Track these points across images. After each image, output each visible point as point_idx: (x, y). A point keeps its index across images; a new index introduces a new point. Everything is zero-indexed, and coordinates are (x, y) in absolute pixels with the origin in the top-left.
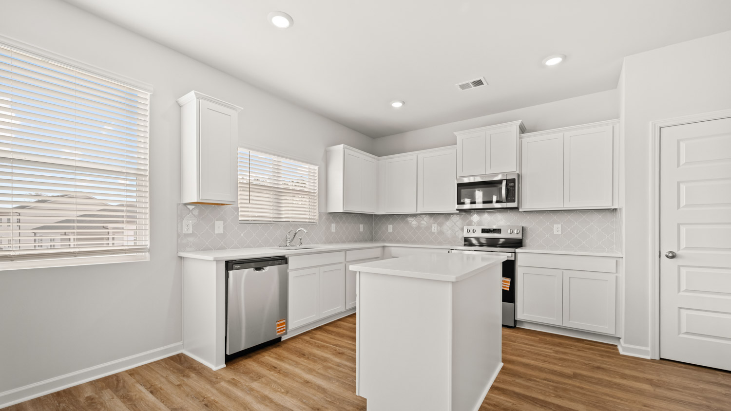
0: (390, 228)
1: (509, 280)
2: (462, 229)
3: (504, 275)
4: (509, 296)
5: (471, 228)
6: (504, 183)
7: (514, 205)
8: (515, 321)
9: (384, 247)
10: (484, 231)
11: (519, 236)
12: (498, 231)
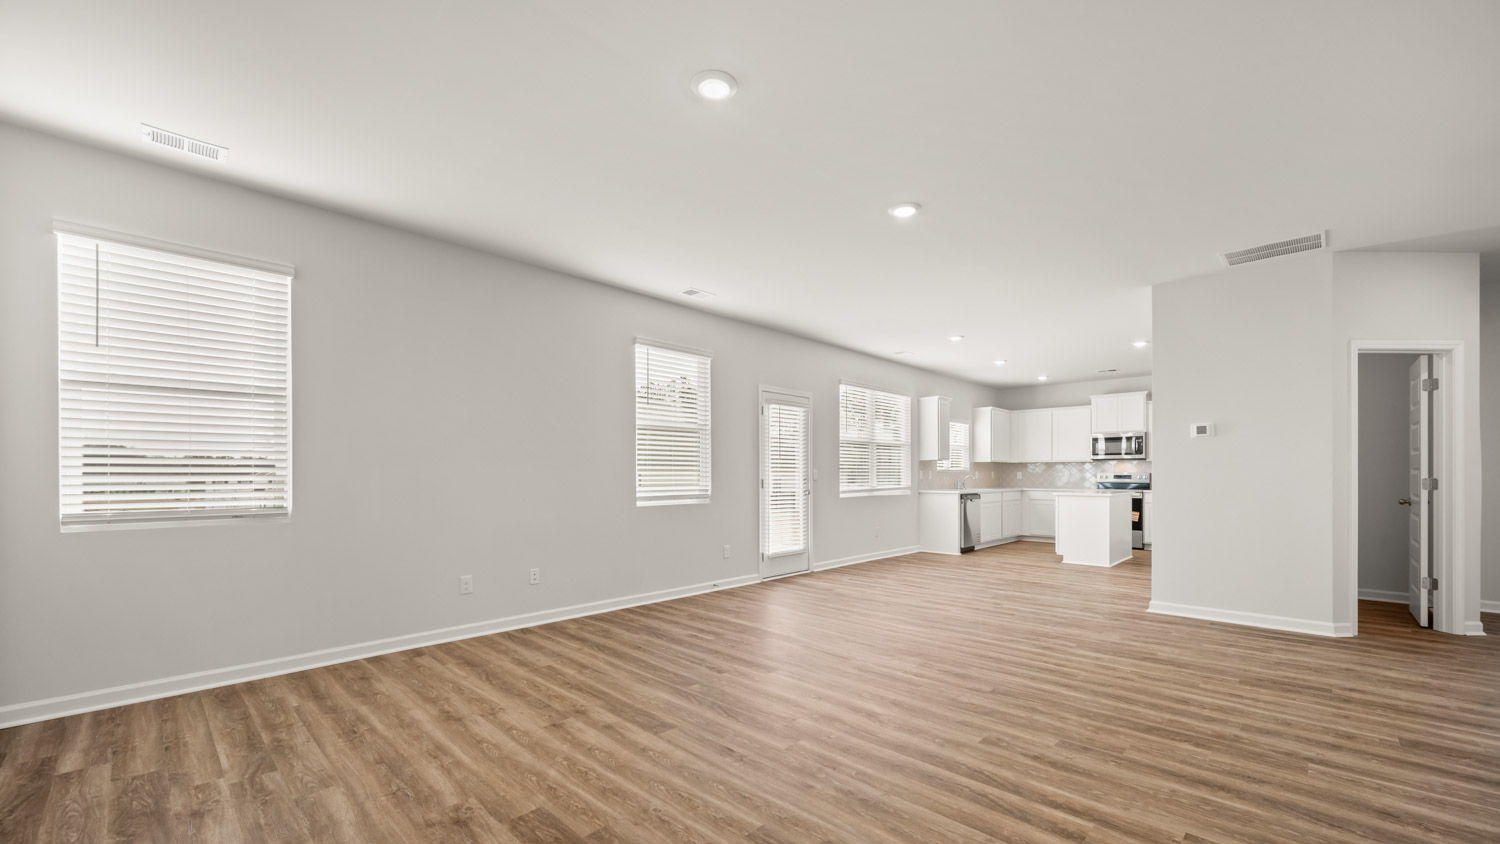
0: (1019, 475)
1: (1138, 514)
2: (1095, 476)
3: (1134, 510)
4: (1138, 526)
5: (1104, 475)
6: (1134, 439)
7: (1143, 456)
8: (1143, 545)
9: (1022, 491)
10: (1117, 477)
11: (1148, 481)
12: (1129, 477)
